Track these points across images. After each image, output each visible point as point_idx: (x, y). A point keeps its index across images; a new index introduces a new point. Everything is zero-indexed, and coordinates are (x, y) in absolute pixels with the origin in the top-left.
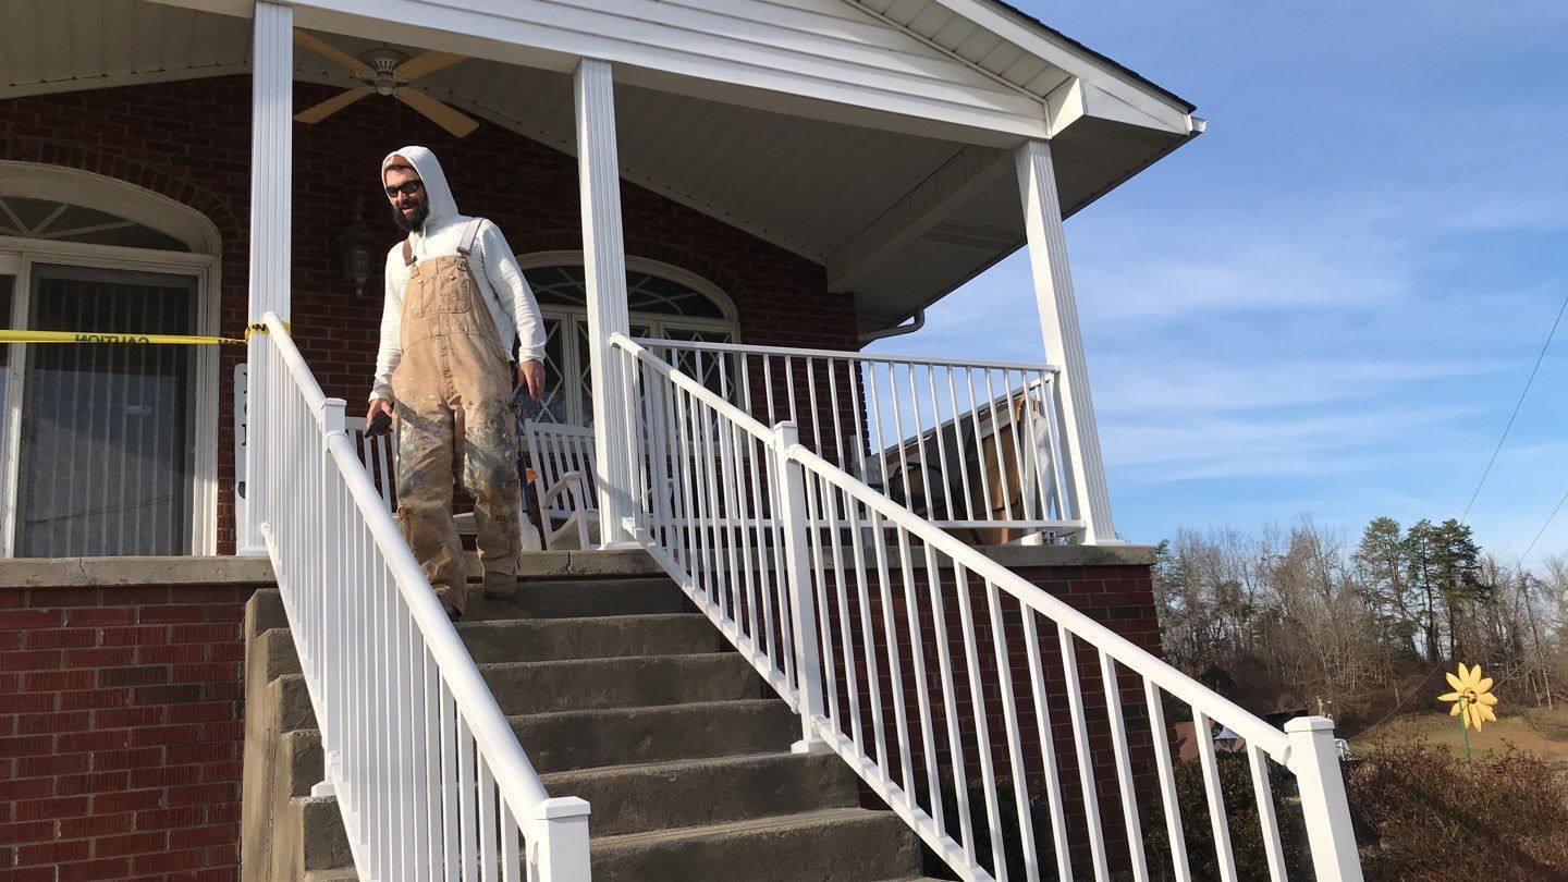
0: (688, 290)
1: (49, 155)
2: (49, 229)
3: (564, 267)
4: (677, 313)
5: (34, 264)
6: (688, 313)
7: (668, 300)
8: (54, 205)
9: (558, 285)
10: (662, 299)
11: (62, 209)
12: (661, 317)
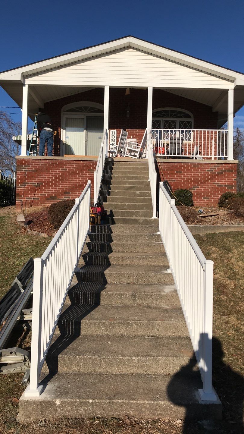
0: (185, 113)
1: (88, 100)
2: (88, 111)
3: (162, 111)
4: (182, 117)
5: (86, 116)
6: (184, 117)
7: (181, 115)
8: (89, 107)
9: (161, 114)
10: (180, 115)
11: (90, 108)
12: (178, 118)
